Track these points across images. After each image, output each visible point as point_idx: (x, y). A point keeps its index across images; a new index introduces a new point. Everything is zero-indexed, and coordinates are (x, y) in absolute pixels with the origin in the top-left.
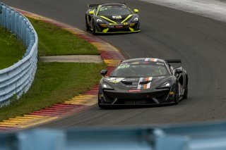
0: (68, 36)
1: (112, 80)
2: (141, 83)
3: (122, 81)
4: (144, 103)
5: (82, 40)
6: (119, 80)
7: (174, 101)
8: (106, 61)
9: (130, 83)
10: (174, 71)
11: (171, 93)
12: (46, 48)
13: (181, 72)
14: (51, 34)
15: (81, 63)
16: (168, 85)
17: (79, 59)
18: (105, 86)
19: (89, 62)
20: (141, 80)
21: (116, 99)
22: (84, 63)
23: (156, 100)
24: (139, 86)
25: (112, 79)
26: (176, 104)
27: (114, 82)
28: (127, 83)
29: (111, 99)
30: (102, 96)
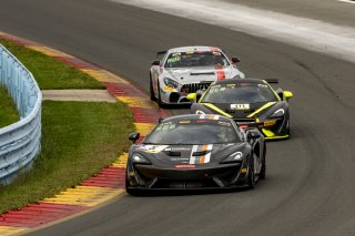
2: (195, 155)
4: (199, 187)
6: (159, 149)
7: (249, 184)
9: (178, 154)
10: (245, 136)
11: (244, 170)
13: (258, 136)
16: (238, 157)
18: (137, 158)
20: (195, 149)
21: (155, 180)
23: (219, 182)
24: (193, 160)
25: (148, 147)
26: (251, 188)
27: (151, 151)
28: (172, 154)
29: (148, 180)
30: (132, 174)
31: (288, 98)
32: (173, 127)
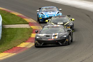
0: (13, 16)
1: (40, 35)
2: (53, 36)
3: (45, 35)
5: (20, 18)
6: (43, 35)
7: (68, 44)
8: (32, 27)
9: (49, 36)
10: (67, 30)
11: (67, 40)
12: (5, 21)
13: (70, 30)
14: (6, 15)
15: (21, 28)
16: (65, 36)
17: (20, 26)
18: (38, 38)
19: (24, 27)
20: (53, 34)
21: (43, 43)
22: (23, 28)
23: (60, 43)
24: (53, 38)
27: (41, 35)
28: (47, 36)
29: (41, 43)
30: (36, 42)
31: (73, 21)
32: (47, 28)
